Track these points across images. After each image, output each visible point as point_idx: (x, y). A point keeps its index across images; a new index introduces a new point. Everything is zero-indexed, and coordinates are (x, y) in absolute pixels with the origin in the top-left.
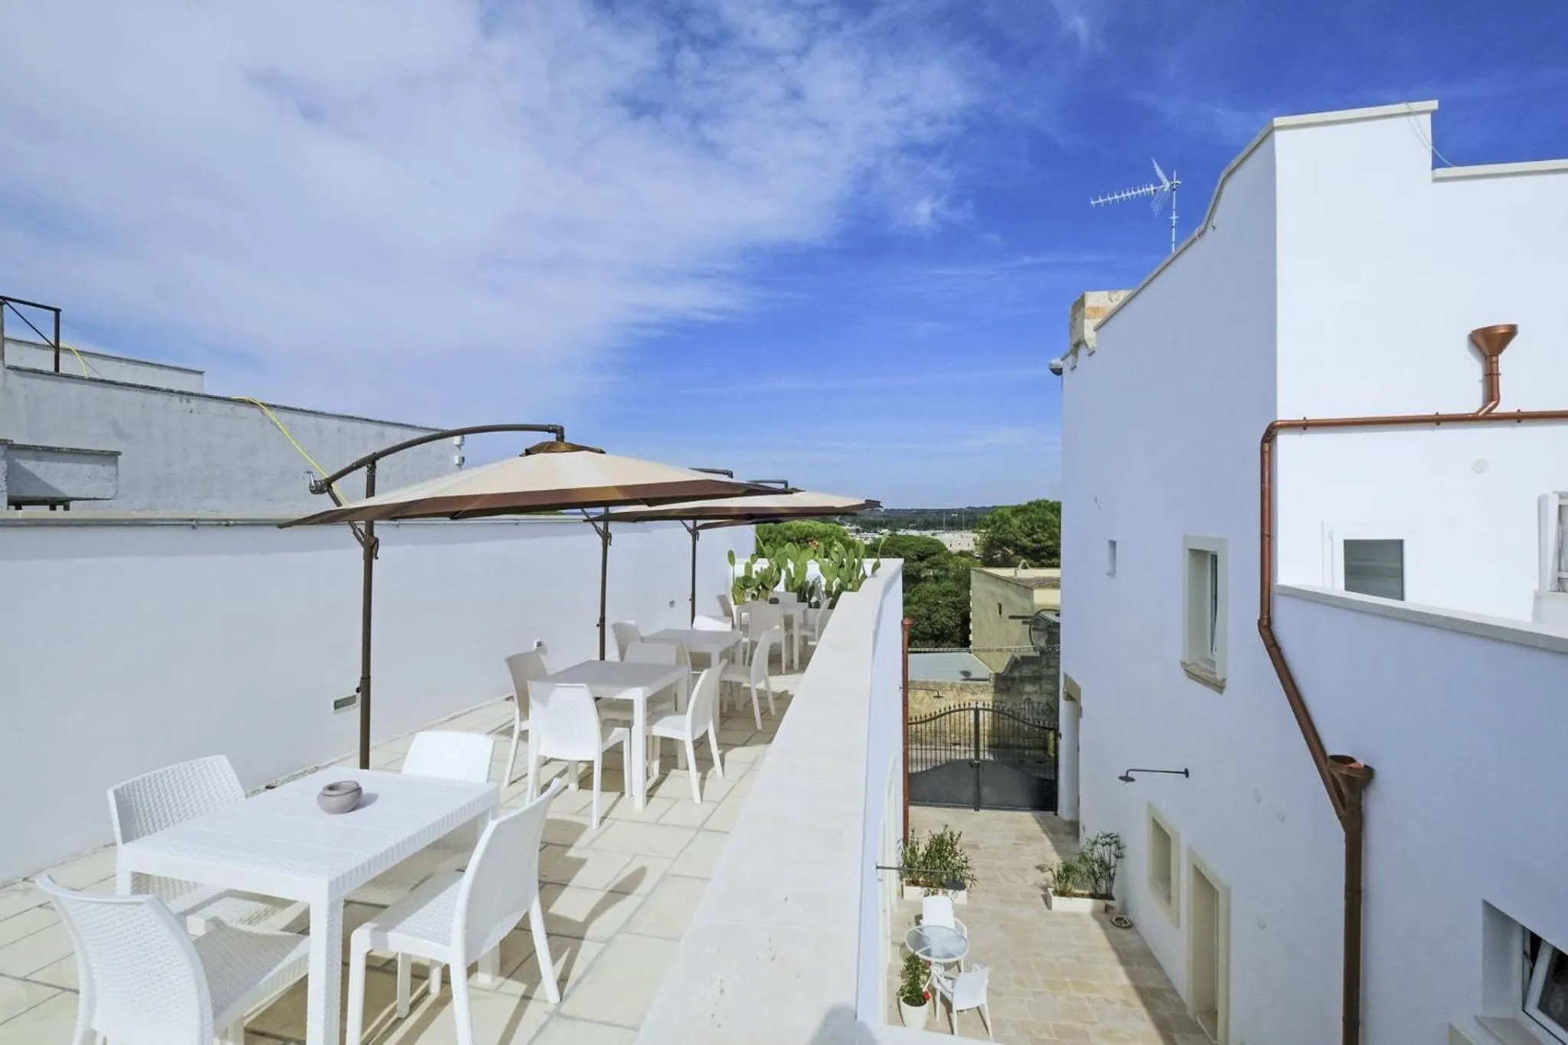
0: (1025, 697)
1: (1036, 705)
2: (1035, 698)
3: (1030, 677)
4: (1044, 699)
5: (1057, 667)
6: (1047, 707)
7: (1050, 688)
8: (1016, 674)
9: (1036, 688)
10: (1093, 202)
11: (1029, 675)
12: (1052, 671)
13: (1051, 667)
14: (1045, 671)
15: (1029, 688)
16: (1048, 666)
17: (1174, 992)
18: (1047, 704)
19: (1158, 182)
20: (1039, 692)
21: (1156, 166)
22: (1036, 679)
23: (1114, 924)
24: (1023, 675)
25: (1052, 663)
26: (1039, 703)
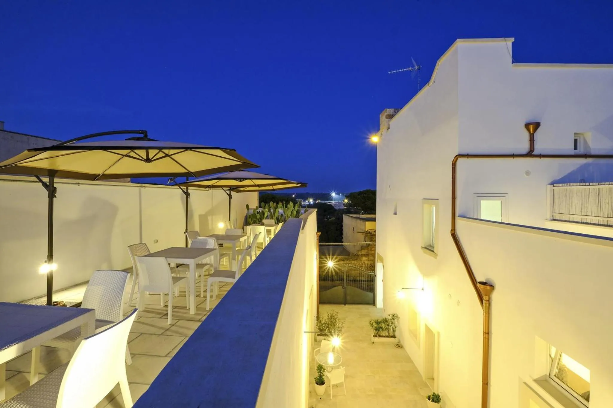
0: (363, 262)
1: (366, 265)
2: (366, 262)
3: (365, 255)
4: (369, 263)
5: (375, 250)
6: (371, 265)
7: (372, 258)
8: (360, 253)
9: (367, 258)
10: (389, 73)
11: (364, 254)
12: (373, 252)
13: (373, 250)
14: (370, 252)
15: (364, 258)
16: (371, 250)
17: (418, 372)
18: (371, 264)
19: (413, 66)
20: (368, 260)
21: (413, 60)
22: (367, 255)
23: (396, 347)
24: (362, 254)
25: (373, 249)
26: (368, 264)
